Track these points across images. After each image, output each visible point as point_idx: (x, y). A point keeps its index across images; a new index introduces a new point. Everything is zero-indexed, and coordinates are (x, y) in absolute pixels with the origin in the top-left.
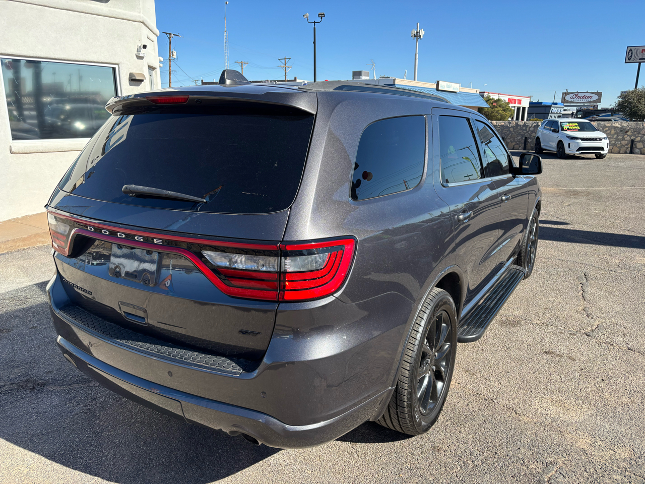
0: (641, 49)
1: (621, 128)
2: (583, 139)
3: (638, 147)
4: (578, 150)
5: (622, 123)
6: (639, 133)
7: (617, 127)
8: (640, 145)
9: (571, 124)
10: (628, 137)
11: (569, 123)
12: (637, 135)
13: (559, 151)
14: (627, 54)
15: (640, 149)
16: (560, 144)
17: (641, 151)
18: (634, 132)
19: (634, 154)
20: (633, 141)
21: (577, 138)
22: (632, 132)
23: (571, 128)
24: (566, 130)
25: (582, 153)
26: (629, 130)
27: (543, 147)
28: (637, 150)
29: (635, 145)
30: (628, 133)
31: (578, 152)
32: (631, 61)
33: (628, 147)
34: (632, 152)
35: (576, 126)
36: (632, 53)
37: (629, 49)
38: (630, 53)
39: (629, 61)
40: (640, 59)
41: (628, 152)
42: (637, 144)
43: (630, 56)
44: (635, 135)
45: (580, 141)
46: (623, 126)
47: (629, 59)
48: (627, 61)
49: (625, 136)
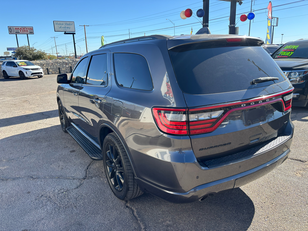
0: (15, 28)
1: (40, 64)
2: (32, 69)
3: (50, 71)
4: (31, 75)
5: (40, 61)
6: (49, 65)
7: (39, 63)
8: (51, 70)
9: (21, 63)
10: (45, 67)
11: (20, 62)
12: (48, 66)
13: (21, 76)
14: (9, 30)
15: (51, 72)
16: (21, 73)
17: (52, 73)
18: (47, 65)
19: (49, 74)
20: (47, 69)
21: (29, 69)
22: (46, 65)
23: (23, 64)
24: (21, 66)
25: (34, 76)
26: (44, 64)
27: (9, 75)
28: (50, 73)
29: (49, 70)
30: (44, 66)
31: (32, 76)
32: (12, 33)
33: (46, 72)
34: (48, 74)
35: (24, 63)
36: (11, 29)
37: (9, 27)
38: (10, 30)
39: (11, 33)
40: (16, 32)
41: (47, 74)
42: (50, 70)
43: (10, 31)
44: (47, 66)
45: (31, 70)
46: (41, 63)
47: (11, 32)
48: (10, 33)
49: (44, 67)
